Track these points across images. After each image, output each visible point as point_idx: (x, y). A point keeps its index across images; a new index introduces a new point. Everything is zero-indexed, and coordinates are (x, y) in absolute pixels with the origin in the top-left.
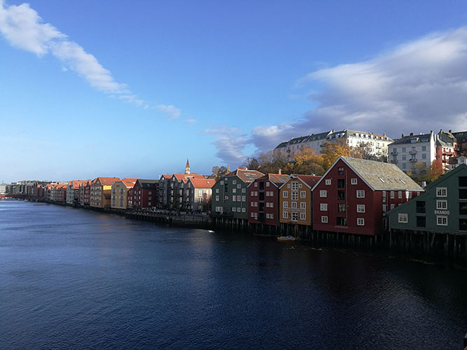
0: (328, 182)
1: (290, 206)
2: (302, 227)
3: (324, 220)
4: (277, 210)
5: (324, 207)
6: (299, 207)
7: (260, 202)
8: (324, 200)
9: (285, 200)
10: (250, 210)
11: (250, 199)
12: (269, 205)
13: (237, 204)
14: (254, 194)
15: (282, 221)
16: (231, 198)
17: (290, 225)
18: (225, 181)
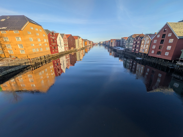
0: (158, 36)
1: (143, 47)
2: (145, 54)
3: (153, 52)
4: (139, 48)
5: (154, 47)
6: (146, 47)
7: (136, 45)
8: (155, 44)
9: (142, 44)
10: (133, 47)
11: (134, 44)
12: (138, 46)
13: (131, 46)
14: (135, 42)
15: (140, 52)
16: (130, 44)
17: (142, 53)
18: (129, 38)
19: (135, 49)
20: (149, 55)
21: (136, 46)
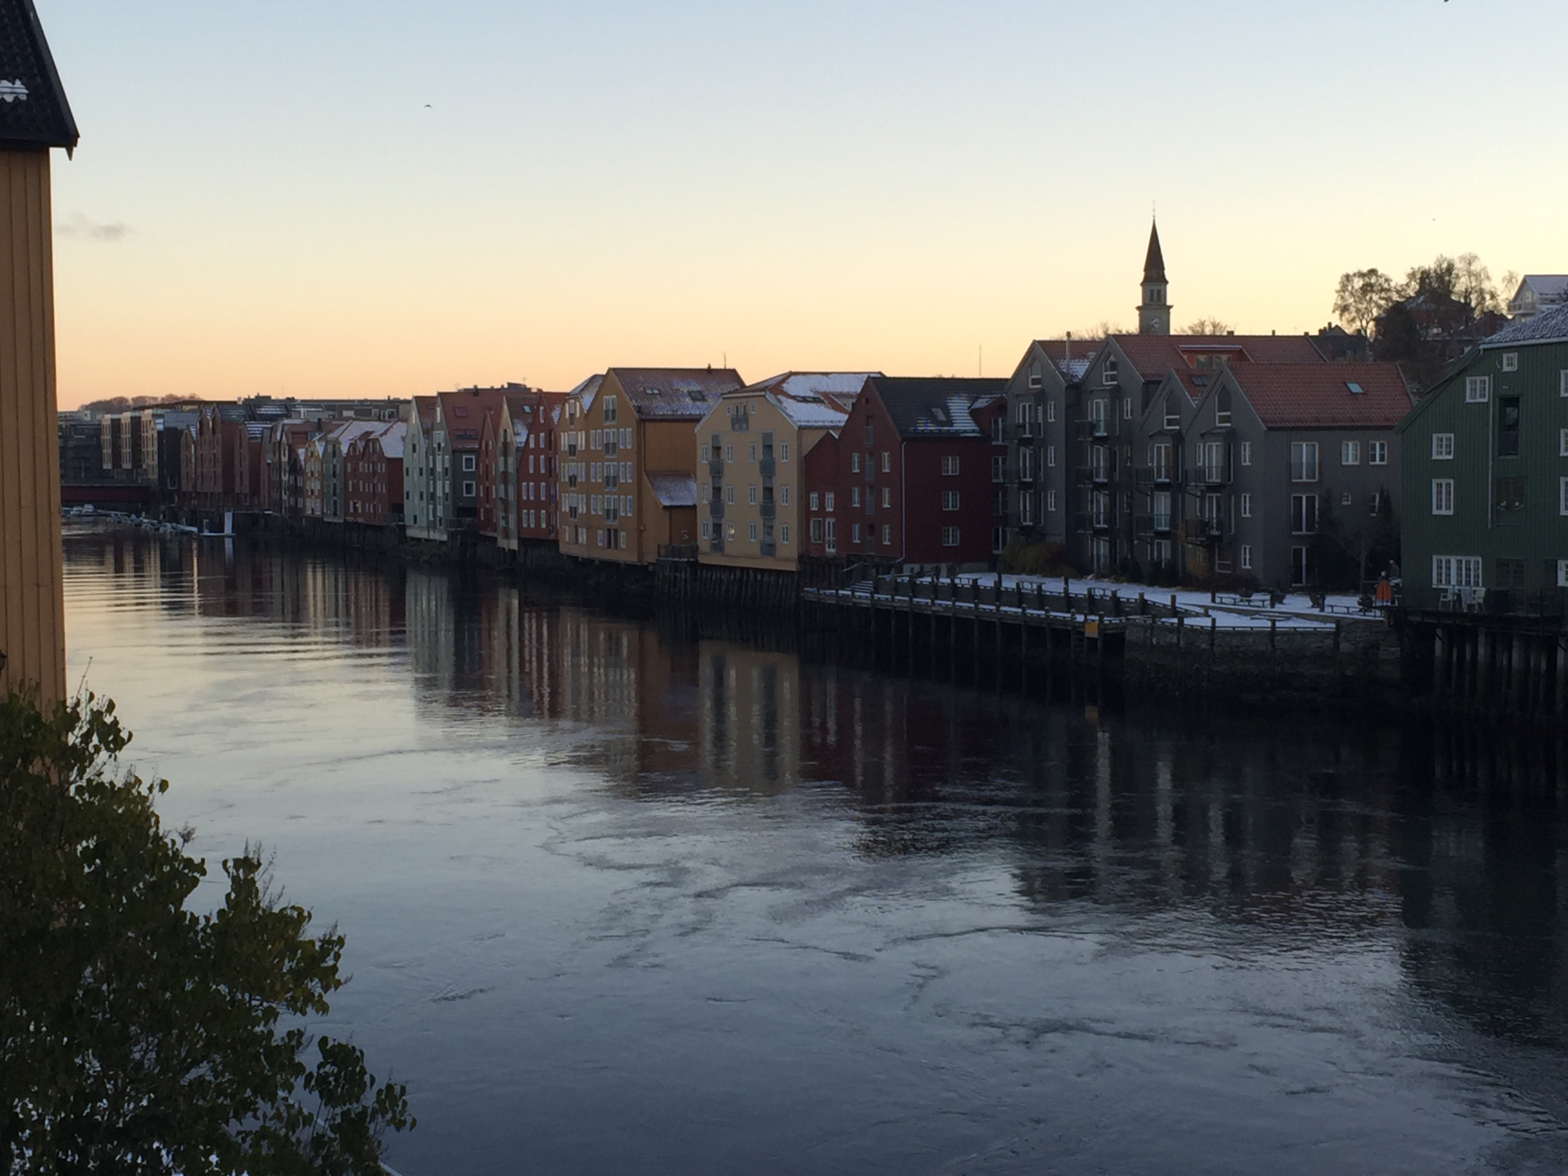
16: (1544, 494)
18: (1499, 377)
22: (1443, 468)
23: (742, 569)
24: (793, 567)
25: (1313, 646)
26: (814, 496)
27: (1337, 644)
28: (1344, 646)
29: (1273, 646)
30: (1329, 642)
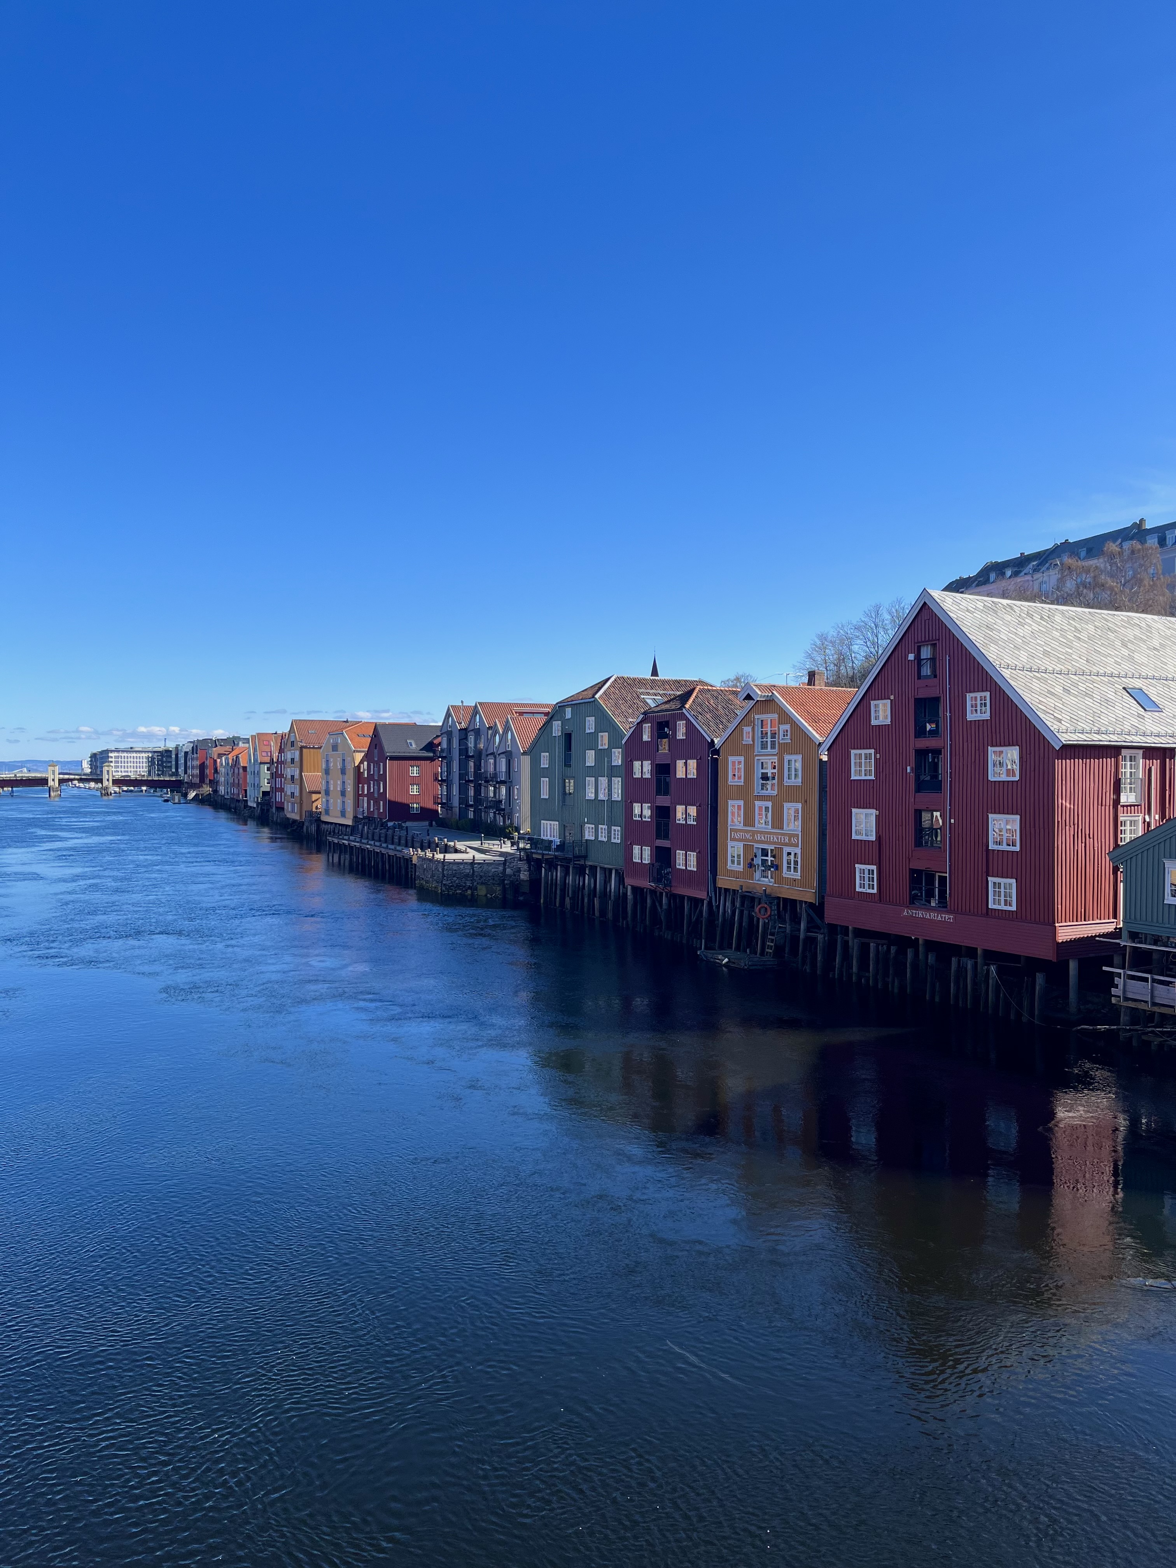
0: (881, 714)
1: (749, 820)
2: (787, 908)
3: (865, 880)
4: (709, 838)
5: (863, 825)
6: (778, 821)
8: (863, 794)
9: (736, 793)
10: (634, 832)
11: (634, 790)
12: (686, 813)
13: (600, 811)
14: (643, 769)
15: (723, 881)
16: (581, 787)
17: (749, 899)
18: (564, 722)
19: (664, 857)
20: (831, 916)
21: (663, 814)
22: (545, 773)
23: (336, 824)
24: (349, 822)
25: (493, 870)
26: (360, 785)
27: (505, 870)
28: (508, 871)
29: (473, 870)
30: (501, 868)
